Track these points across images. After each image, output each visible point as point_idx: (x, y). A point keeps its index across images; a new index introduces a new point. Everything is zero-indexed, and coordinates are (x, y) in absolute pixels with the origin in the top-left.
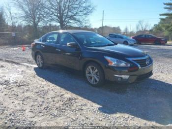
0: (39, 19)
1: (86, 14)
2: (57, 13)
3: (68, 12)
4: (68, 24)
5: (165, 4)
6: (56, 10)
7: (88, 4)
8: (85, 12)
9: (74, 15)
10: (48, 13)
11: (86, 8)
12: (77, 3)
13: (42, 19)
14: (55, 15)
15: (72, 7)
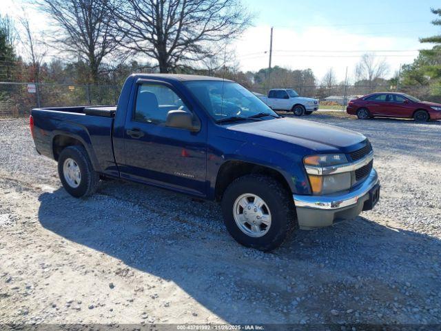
0: (104, 47)
1: (226, 36)
2: (152, 33)
3: (179, 31)
4: (179, 62)
5: (435, 12)
6: (149, 23)
7: (232, 10)
8: (225, 31)
9: (197, 39)
10: (127, 33)
11: (227, 21)
12: (205, 7)
13: (113, 48)
14: (145, 38)
15: (192, 17)
